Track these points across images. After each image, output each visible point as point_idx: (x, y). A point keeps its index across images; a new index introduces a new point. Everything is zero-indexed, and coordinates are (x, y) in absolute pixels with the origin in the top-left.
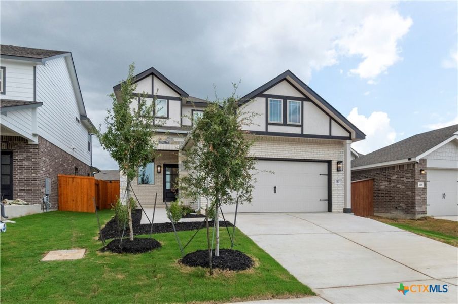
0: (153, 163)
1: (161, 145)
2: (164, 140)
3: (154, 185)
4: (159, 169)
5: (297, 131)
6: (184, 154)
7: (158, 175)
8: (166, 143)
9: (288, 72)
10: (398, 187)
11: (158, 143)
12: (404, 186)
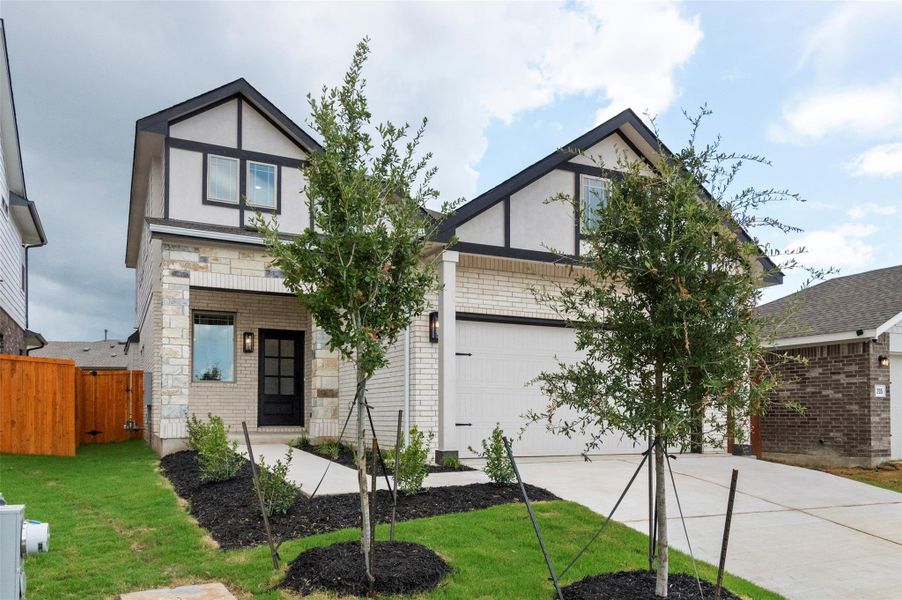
0: (232, 327)
1: (273, 279)
2: (279, 268)
3: (235, 382)
4: (248, 341)
7: (248, 357)
8: (284, 275)
9: (629, 114)
10: (825, 396)
11: (263, 274)
12: (840, 392)
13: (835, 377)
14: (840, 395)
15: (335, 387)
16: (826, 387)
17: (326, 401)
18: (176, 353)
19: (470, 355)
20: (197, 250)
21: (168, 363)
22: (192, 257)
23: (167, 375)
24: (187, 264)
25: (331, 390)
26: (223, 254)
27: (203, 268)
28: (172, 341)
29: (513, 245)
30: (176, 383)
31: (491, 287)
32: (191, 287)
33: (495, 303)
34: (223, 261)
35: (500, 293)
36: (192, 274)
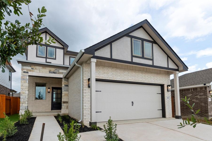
0: (45, 87)
1: (51, 74)
2: (53, 71)
3: (46, 100)
4: (49, 90)
5: (150, 63)
6: (66, 80)
7: (49, 94)
8: (54, 73)
9: (146, 21)
10: (193, 101)
11: (48, 72)
12: (198, 100)
13: (196, 96)
14: (198, 101)
15: (67, 101)
16: (193, 99)
17: (65, 104)
18: (24, 92)
19: (101, 91)
20: (30, 66)
21: (22, 95)
22: (30, 68)
23: (22, 98)
24: (28, 70)
25: (66, 102)
26: (37, 67)
27: (32, 71)
28: (23, 90)
29: (113, 58)
30: (24, 101)
31: (107, 72)
32: (29, 76)
33: (108, 76)
34: (38, 69)
35: (109, 73)
36: (29, 72)
